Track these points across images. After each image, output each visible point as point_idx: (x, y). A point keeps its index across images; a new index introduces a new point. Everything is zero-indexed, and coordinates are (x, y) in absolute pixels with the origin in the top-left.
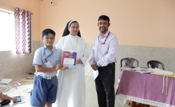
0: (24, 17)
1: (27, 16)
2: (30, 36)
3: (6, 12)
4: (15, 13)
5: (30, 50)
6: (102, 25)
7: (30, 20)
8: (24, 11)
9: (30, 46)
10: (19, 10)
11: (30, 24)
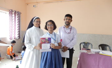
0: (15, 15)
1: (18, 15)
2: (20, 27)
3: (4, 12)
4: (10, 13)
5: (19, 37)
6: (67, 21)
7: (19, 17)
8: (16, 11)
9: (19, 34)
10: (12, 11)
11: (19, 20)
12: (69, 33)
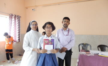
0: (15, 19)
1: (18, 19)
2: (19, 31)
3: (4, 17)
5: (19, 40)
7: (19, 21)
8: (16, 15)
9: (19, 37)
10: (12, 15)
11: (19, 23)
12: (67, 35)
